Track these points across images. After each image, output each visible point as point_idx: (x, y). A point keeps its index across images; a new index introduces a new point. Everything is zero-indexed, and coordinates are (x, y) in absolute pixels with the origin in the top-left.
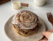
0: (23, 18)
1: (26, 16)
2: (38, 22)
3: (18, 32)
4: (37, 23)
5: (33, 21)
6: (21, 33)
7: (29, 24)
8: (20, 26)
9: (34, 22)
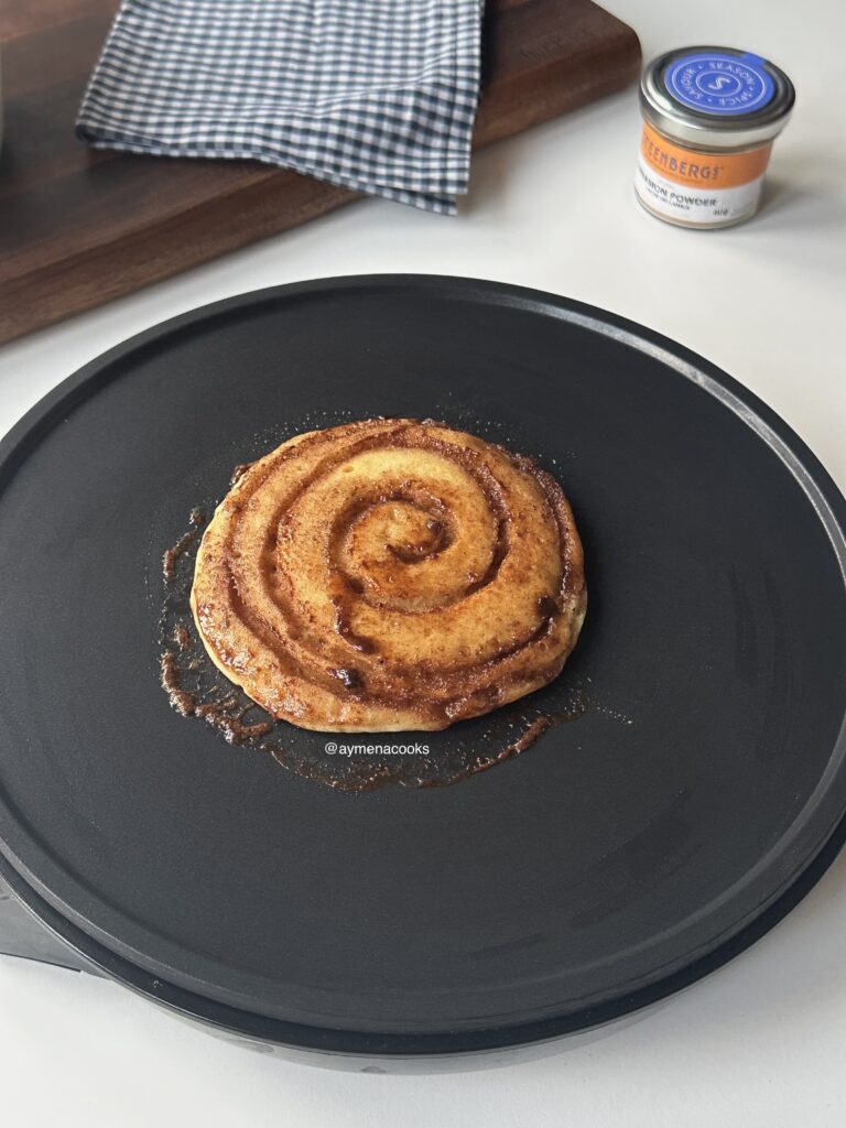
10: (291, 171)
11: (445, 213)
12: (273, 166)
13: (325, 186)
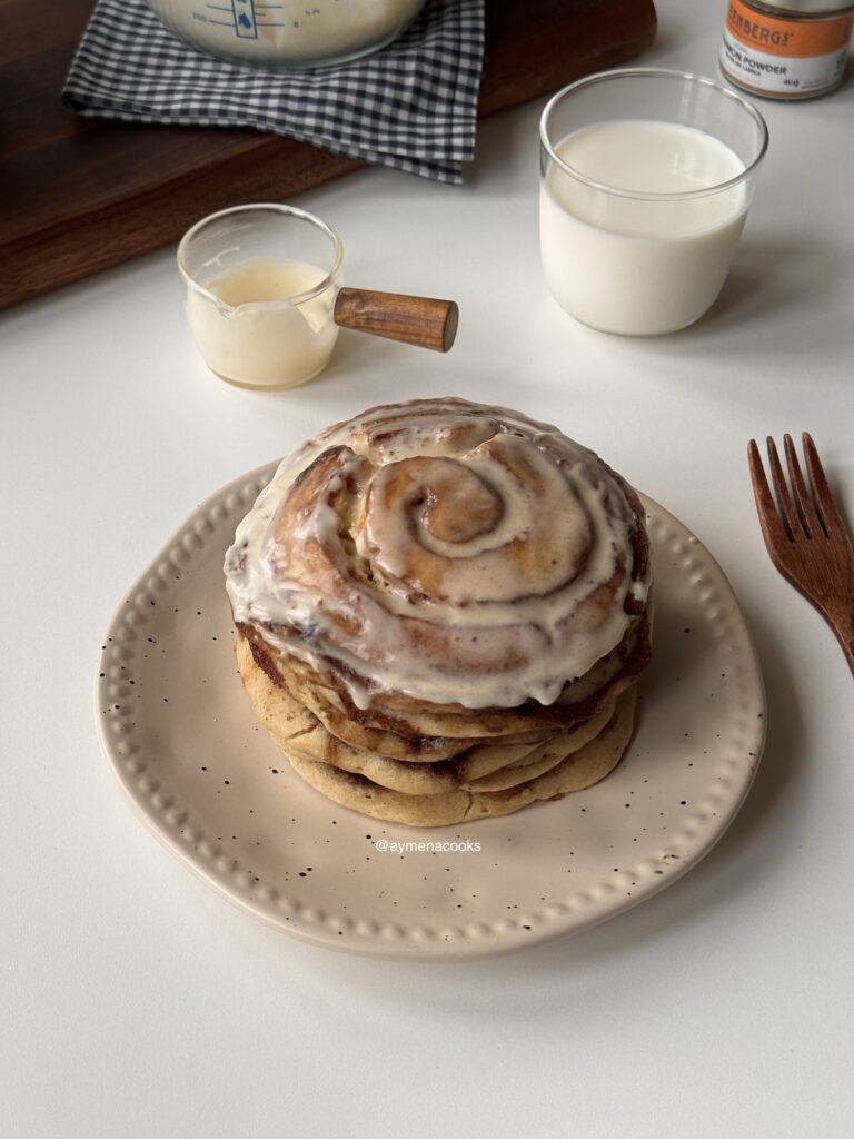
0: (396, 520)
1: (445, 488)
2: (639, 591)
3: (316, 740)
4: (630, 605)
5: (562, 572)
6: (374, 768)
7: (503, 617)
8: (360, 648)
9: (583, 590)
11: (450, 183)
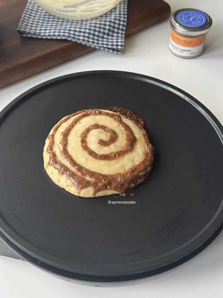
10: (76, 42)
11: (118, 54)
12: (71, 41)
13: (85, 46)
